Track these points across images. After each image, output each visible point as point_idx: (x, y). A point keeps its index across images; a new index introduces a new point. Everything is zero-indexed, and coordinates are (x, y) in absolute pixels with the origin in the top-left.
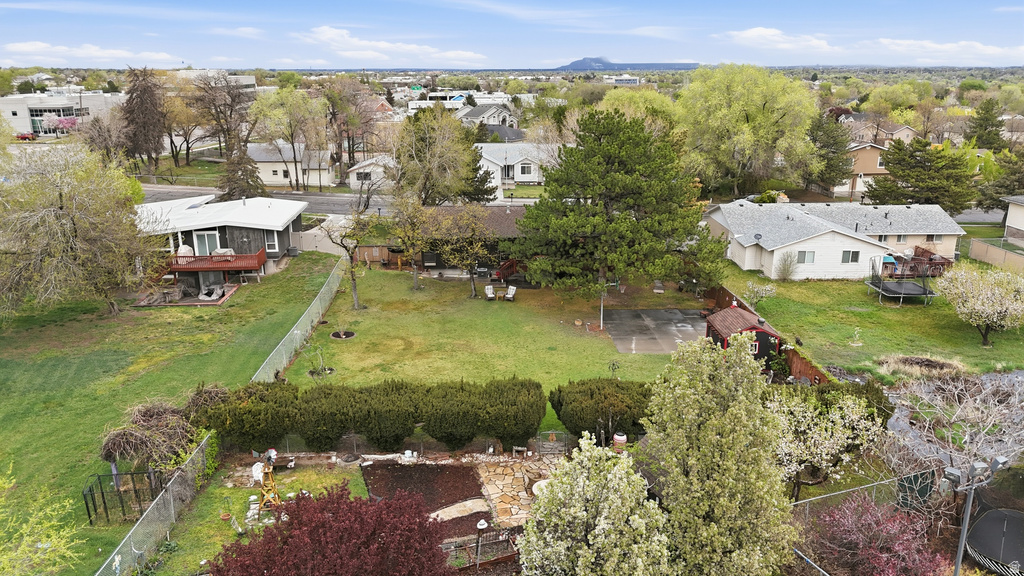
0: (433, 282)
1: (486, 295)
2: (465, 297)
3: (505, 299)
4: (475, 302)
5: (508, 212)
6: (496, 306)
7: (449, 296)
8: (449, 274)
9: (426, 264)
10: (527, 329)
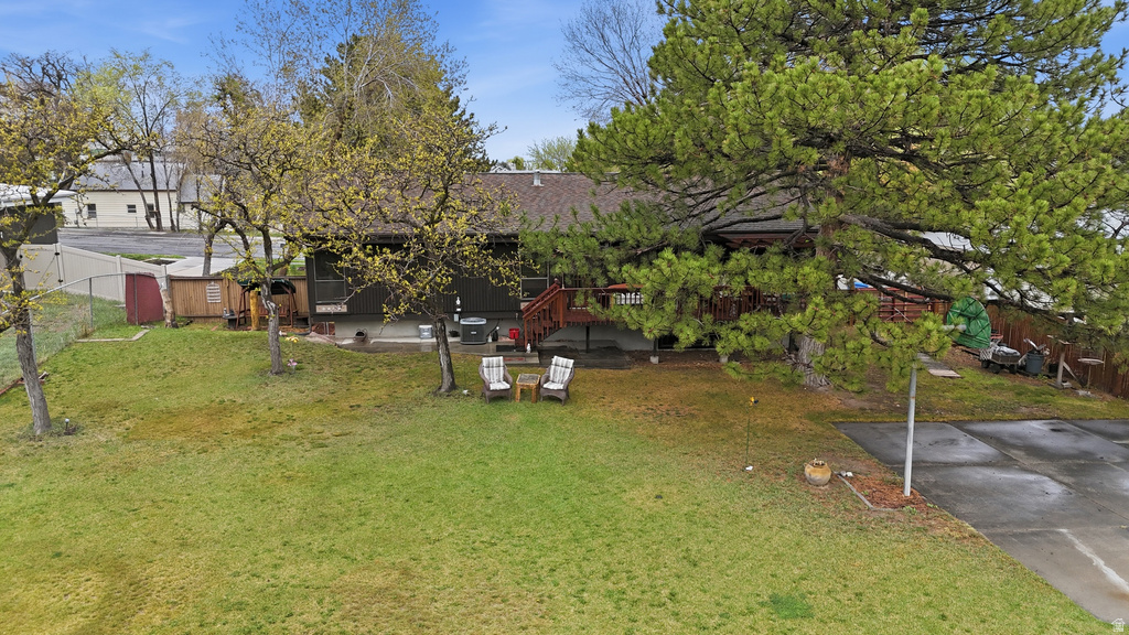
0: (333, 355)
1: (485, 384)
2: (419, 392)
3: (540, 396)
4: (450, 406)
5: (537, 182)
6: (515, 415)
7: (371, 391)
8: (388, 334)
9: (321, 309)
10: (640, 497)
